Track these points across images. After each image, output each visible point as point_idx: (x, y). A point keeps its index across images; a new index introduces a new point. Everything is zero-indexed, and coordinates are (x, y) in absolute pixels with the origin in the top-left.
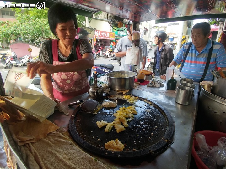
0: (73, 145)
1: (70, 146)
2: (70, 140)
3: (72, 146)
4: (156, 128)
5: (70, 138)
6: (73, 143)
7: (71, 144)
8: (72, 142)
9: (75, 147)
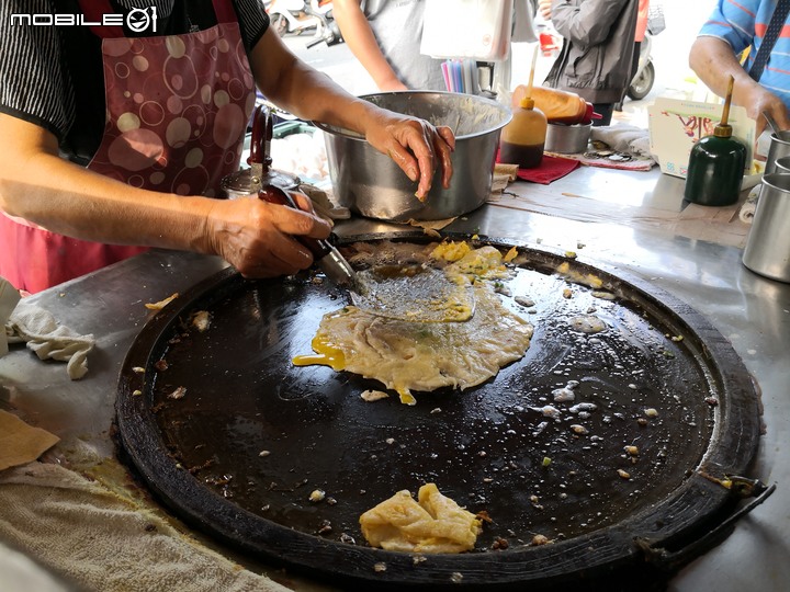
0: (166, 533)
1: (147, 538)
2: (139, 503)
3: (158, 538)
4: (653, 417)
5: (137, 496)
6: (162, 521)
7: (151, 529)
8: (158, 519)
9: (178, 541)
